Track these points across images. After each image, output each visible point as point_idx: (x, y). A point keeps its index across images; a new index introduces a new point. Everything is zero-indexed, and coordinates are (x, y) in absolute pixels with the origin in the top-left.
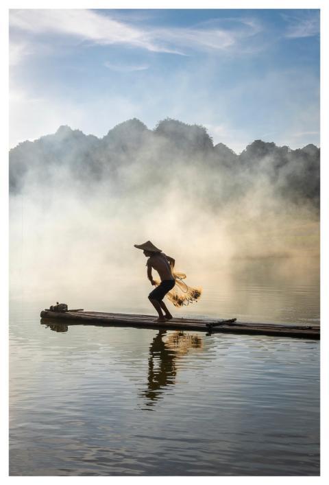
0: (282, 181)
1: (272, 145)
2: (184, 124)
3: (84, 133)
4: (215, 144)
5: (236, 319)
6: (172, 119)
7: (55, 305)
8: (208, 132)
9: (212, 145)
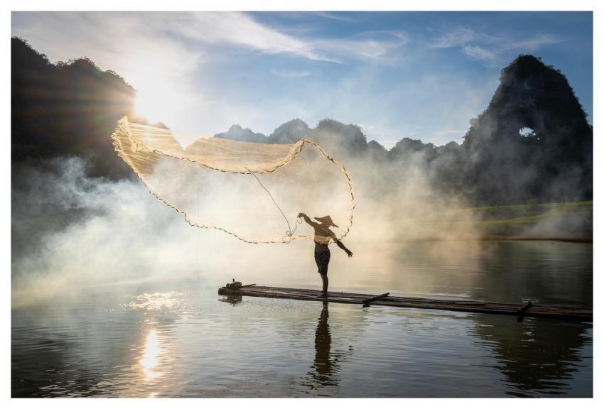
0: (433, 173)
1: (419, 142)
2: (341, 124)
3: (253, 131)
4: (368, 141)
5: (389, 294)
6: (331, 119)
7: (231, 282)
8: (362, 131)
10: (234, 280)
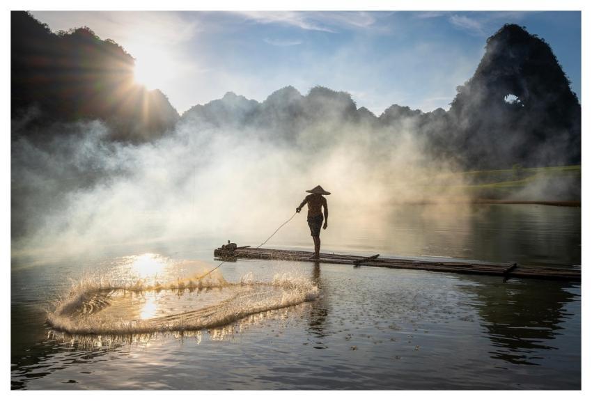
1: (407, 109)
2: (331, 91)
3: (247, 98)
5: (378, 255)
6: (322, 86)
7: (227, 244)
8: (352, 98)
9: (355, 108)
10: (229, 242)
